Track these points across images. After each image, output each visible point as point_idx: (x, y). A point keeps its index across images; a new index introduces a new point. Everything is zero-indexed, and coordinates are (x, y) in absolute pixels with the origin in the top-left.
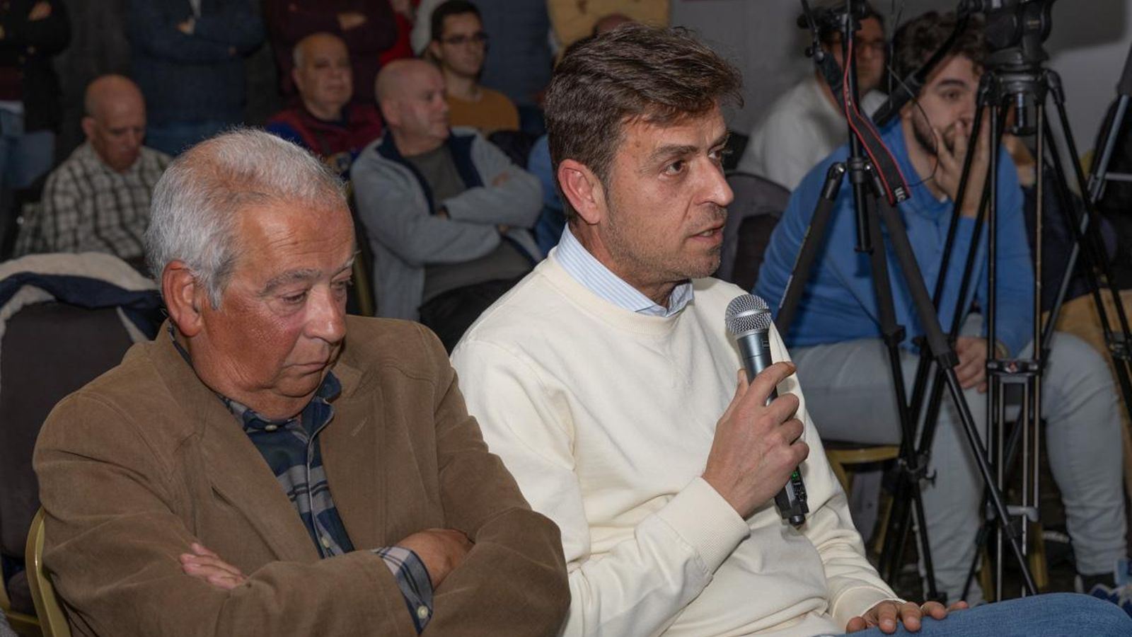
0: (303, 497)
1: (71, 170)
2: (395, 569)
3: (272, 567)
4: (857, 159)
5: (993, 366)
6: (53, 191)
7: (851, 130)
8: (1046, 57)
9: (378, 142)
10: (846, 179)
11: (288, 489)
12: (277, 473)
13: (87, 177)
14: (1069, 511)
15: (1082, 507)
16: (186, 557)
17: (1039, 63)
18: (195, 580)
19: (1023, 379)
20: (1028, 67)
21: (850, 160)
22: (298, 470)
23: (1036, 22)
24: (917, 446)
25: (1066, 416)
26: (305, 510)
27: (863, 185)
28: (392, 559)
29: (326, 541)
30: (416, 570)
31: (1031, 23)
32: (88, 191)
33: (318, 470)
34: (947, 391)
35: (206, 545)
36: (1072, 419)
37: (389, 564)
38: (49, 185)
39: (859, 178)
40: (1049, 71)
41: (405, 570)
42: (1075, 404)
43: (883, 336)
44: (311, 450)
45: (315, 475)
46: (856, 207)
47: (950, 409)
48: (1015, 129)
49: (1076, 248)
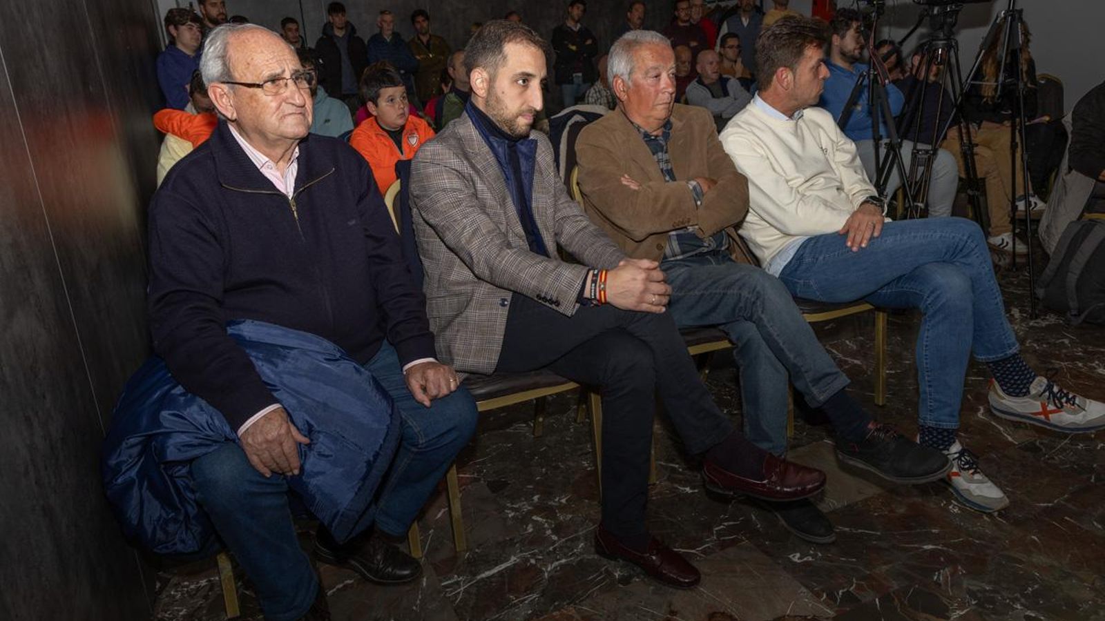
0: (661, 163)
1: (594, 89)
2: (691, 188)
3: (651, 183)
4: (872, 70)
5: (915, 151)
6: (588, 96)
7: (871, 57)
8: (953, 34)
9: (696, 79)
10: (866, 77)
11: (657, 160)
12: (654, 154)
13: (599, 92)
14: (930, 212)
15: (935, 211)
16: (622, 179)
17: (950, 36)
18: (625, 186)
19: (926, 156)
20: (945, 37)
21: (869, 70)
22: (660, 154)
23: (951, 20)
24: (882, 182)
25: (936, 179)
26: (661, 167)
27: (873, 80)
28: (691, 185)
29: (667, 178)
30: (698, 188)
31: (949, 20)
32: (599, 96)
33: (667, 155)
34: (897, 161)
35: (629, 175)
36: (938, 181)
37: (690, 186)
38: (587, 95)
39: (872, 77)
40: (955, 40)
41: (695, 188)
42: (940, 175)
43: (874, 139)
44: (665, 148)
45: (666, 157)
46: (869, 92)
47: (897, 166)
48: (936, 63)
49: (955, 110)
